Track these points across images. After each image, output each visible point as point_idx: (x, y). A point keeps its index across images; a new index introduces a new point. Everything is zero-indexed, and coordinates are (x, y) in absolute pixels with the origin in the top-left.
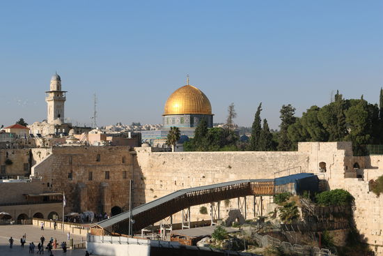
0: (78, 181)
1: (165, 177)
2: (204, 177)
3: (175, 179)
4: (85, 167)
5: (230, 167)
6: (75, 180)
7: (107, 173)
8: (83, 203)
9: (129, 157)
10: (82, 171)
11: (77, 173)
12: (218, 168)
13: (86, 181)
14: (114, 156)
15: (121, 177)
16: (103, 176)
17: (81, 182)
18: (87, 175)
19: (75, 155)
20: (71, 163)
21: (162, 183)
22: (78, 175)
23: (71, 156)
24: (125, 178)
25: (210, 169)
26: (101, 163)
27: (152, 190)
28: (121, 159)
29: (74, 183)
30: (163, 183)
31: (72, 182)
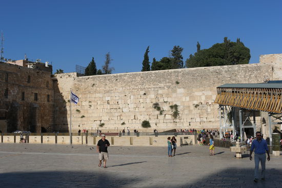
0: (13, 100)
1: (95, 98)
2: (145, 94)
3: (109, 98)
4: (19, 86)
5: (177, 83)
6: (10, 98)
7: (36, 95)
8: (19, 123)
9: (51, 83)
10: (16, 89)
11: (11, 91)
12: (162, 85)
13: (19, 101)
14: (40, 80)
15: (46, 100)
16: (33, 97)
17: (15, 101)
18: (20, 95)
19: (11, 73)
20: (7, 81)
21: (90, 104)
22: (13, 94)
23: (7, 74)
24: (48, 101)
25: (152, 86)
26: (31, 84)
27: (78, 111)
28: (45, 83)
29: (9, 102)
30: (92, 104)
31: (8, 100)
